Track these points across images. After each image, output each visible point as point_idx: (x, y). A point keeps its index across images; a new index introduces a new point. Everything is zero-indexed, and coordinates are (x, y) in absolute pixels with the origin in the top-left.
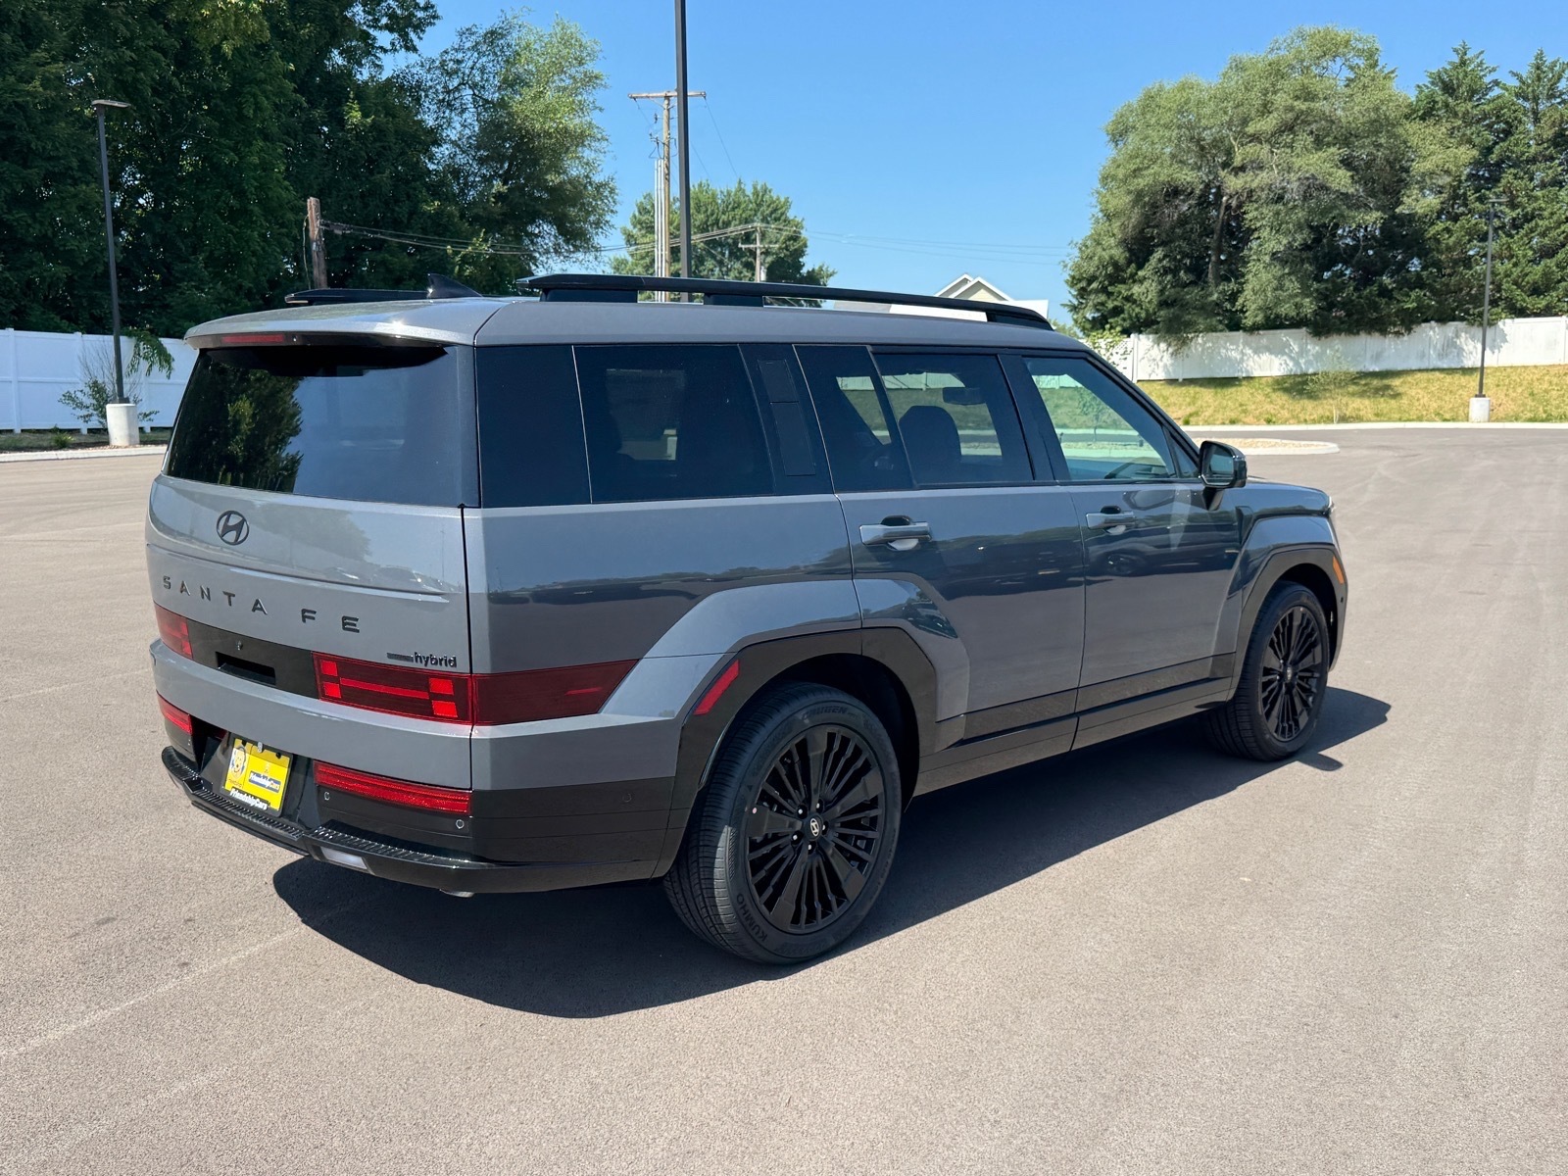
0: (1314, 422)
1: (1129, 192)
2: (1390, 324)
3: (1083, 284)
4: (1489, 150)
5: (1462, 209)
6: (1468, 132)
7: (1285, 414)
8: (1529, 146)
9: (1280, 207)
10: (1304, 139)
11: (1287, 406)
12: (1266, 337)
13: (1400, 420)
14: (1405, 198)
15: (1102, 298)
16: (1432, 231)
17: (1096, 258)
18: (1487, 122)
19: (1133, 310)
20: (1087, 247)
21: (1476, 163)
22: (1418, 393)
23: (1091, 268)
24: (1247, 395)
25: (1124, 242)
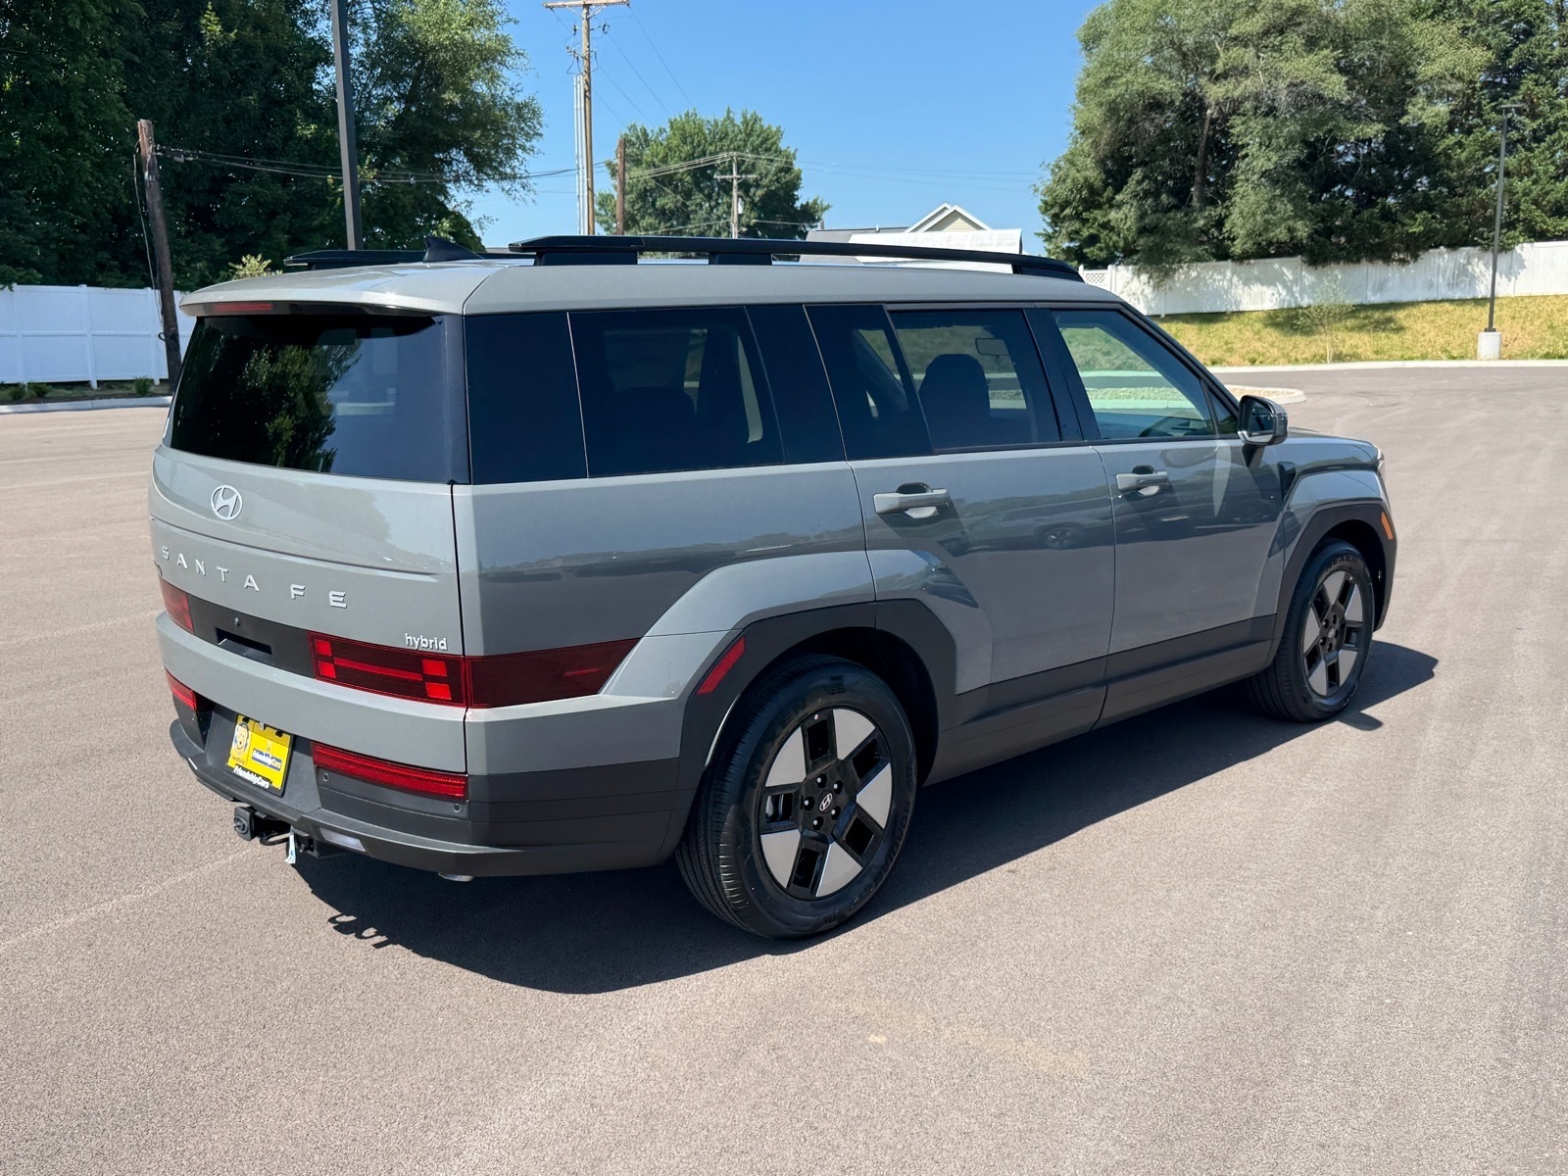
0: (1307, 361)
1: (1101, 105)
2: (1393, 251)
3: (1056, 210)
4: (1507, 53)
5: (1478, 121)
6: (1484, 33)
7: (1275, 352)
8: (1553, 48)
9: (1270, 119)
10: (1295, 39)
11: (1277, 344)
12: (1257, 266)
13: (1402, 358)
14: (1410, 107)
15: (1077, 225)
16: (1442, 145)
17: (1069, 181)
18: (1506, 21)
19: (1110, 238)
20: (1060, 168)
21: (1492, 69)
23: (1063, 191)
24: (1234, 331)
25: (1101, 162)
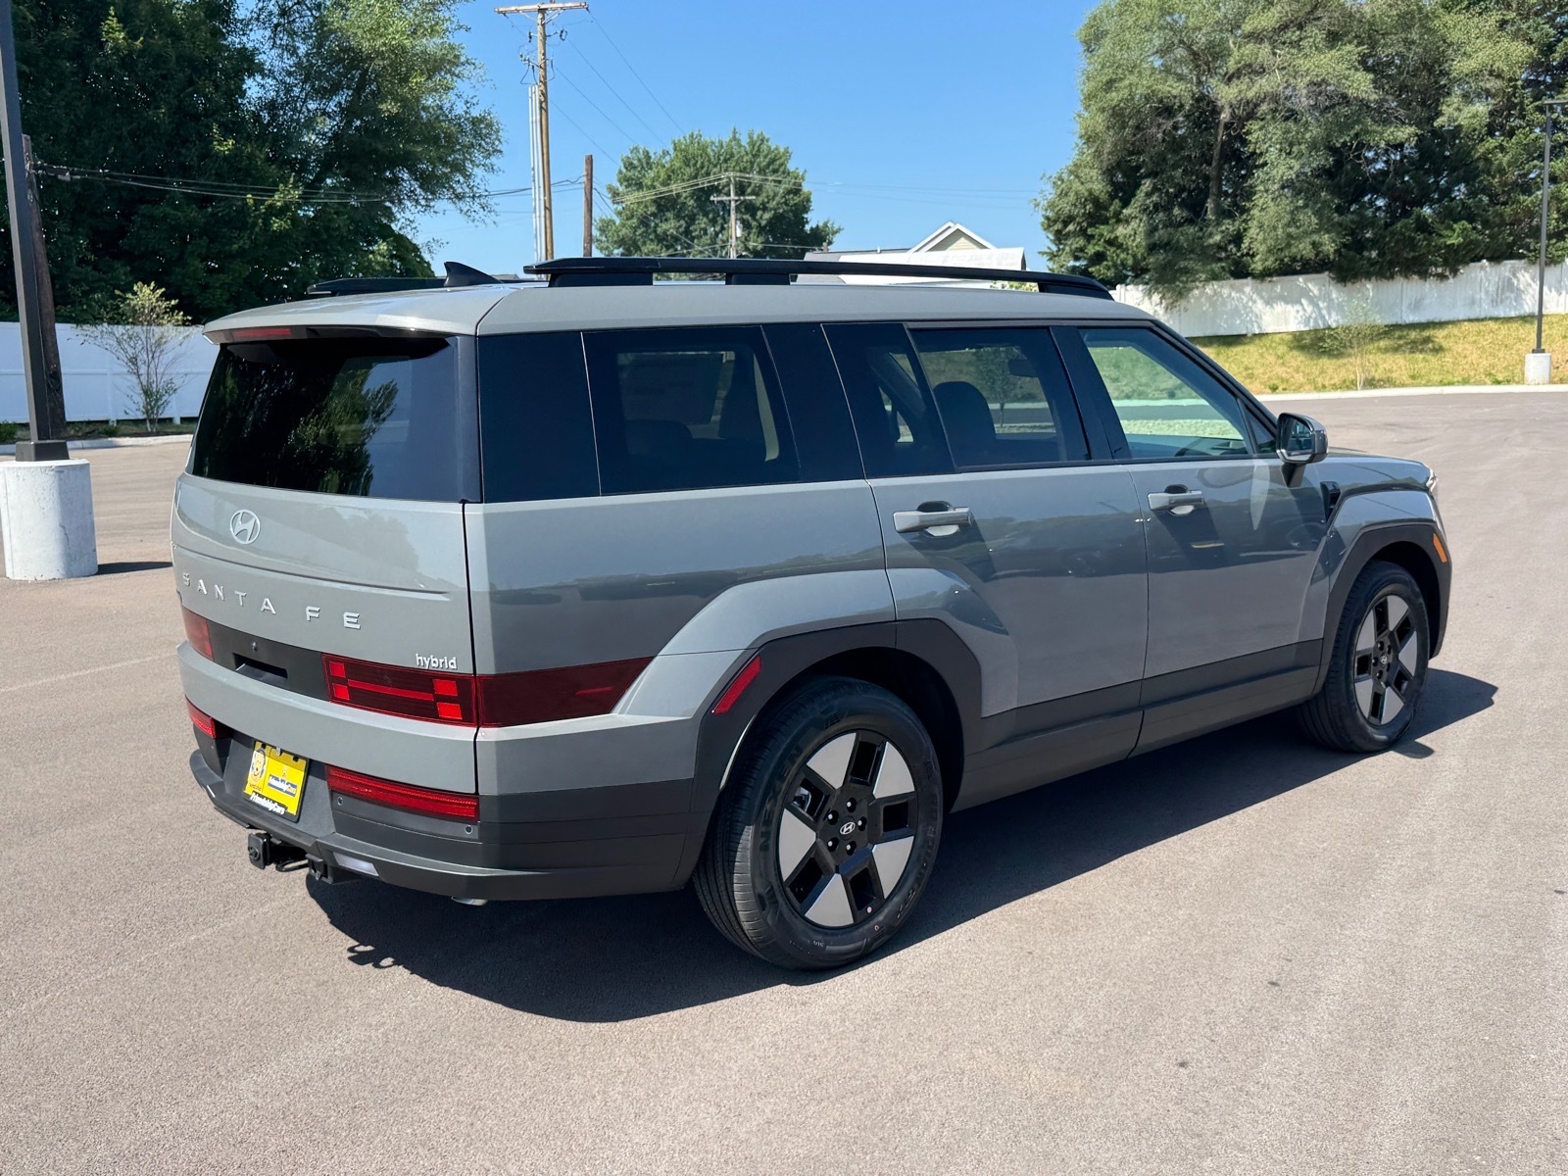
0: (1335, 387)
1: (1103, 110)
2: (1430, 265)
3: (1058, 226)
4: (1550, 48)
5: (1518, 122)
6: (1524, 26)
7: (1300, 378)
9: (1291, 124)
10: (1315, 34)
11: (1302, 368)
12: (1280, 284)
13: (1442, 383)
14: (1444, 107)
15: (1081, 242)
16: (1481, 149)
17: (1072, 194)
18: (1549, 13)
19: (1118, 256)
20: (1062, 181)
21: (1534, 65)
22: (1465, 349)
23: (1066, 207)
24: (1256, 356)
25: (1109, 173)
